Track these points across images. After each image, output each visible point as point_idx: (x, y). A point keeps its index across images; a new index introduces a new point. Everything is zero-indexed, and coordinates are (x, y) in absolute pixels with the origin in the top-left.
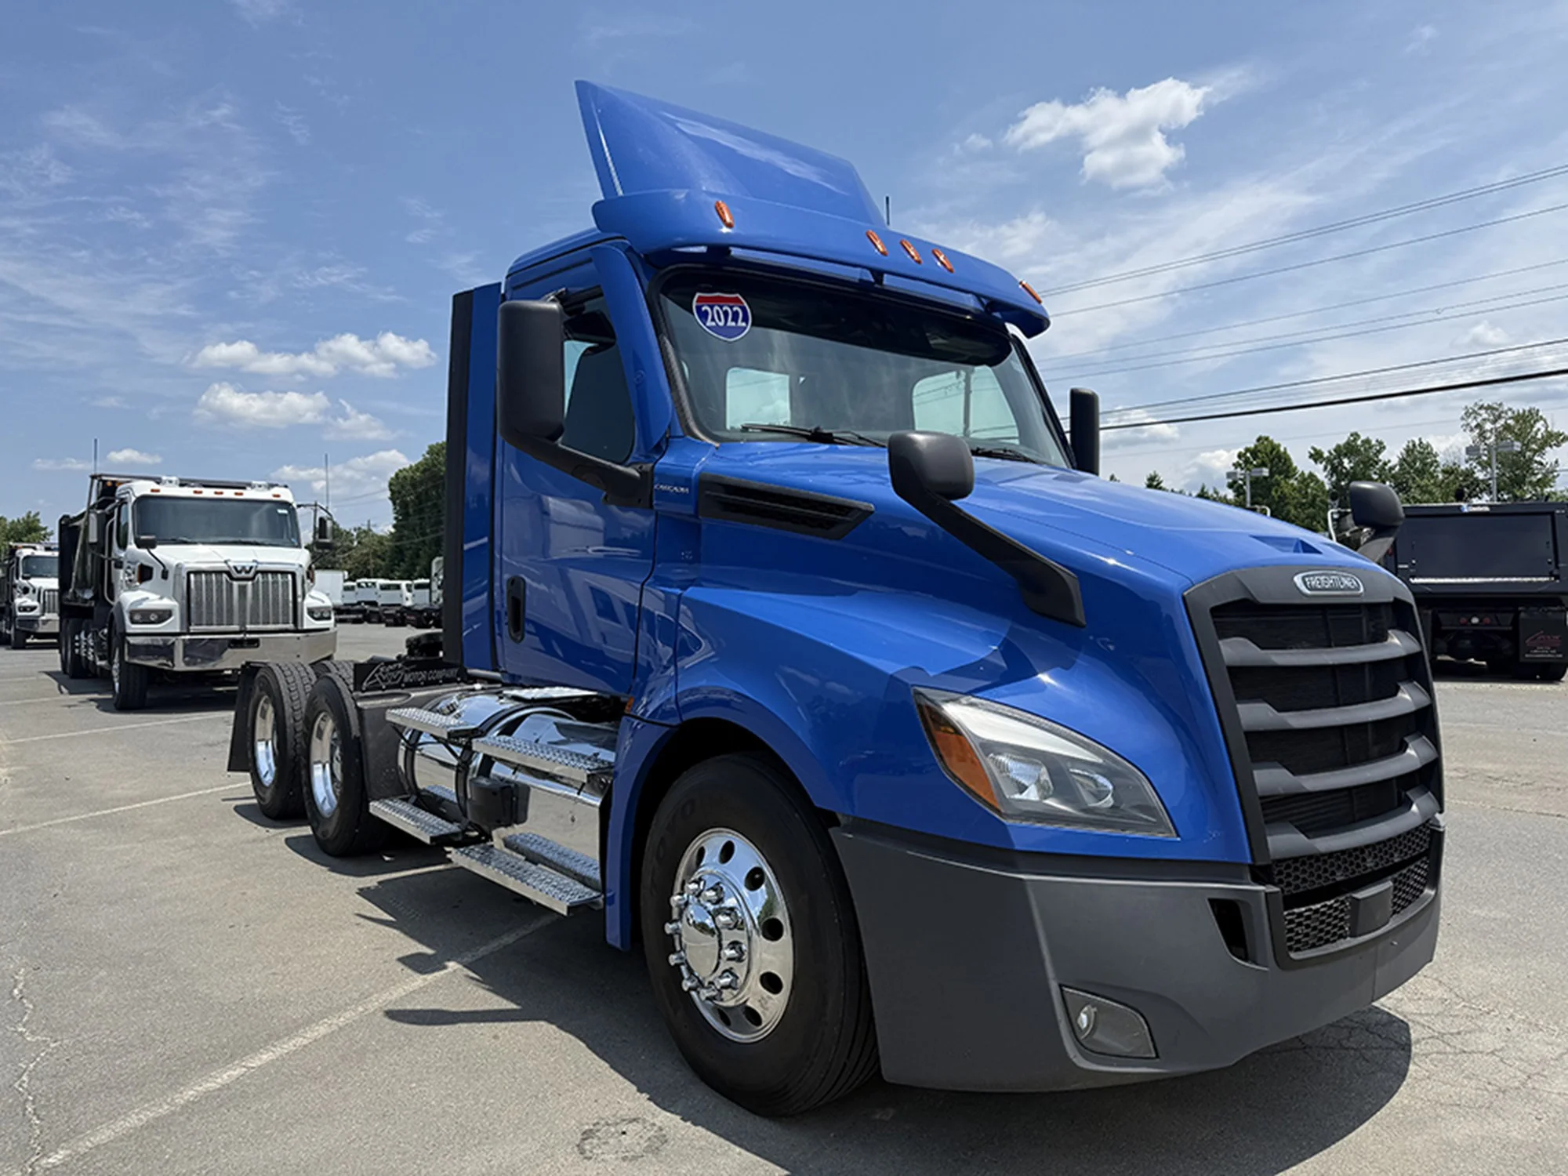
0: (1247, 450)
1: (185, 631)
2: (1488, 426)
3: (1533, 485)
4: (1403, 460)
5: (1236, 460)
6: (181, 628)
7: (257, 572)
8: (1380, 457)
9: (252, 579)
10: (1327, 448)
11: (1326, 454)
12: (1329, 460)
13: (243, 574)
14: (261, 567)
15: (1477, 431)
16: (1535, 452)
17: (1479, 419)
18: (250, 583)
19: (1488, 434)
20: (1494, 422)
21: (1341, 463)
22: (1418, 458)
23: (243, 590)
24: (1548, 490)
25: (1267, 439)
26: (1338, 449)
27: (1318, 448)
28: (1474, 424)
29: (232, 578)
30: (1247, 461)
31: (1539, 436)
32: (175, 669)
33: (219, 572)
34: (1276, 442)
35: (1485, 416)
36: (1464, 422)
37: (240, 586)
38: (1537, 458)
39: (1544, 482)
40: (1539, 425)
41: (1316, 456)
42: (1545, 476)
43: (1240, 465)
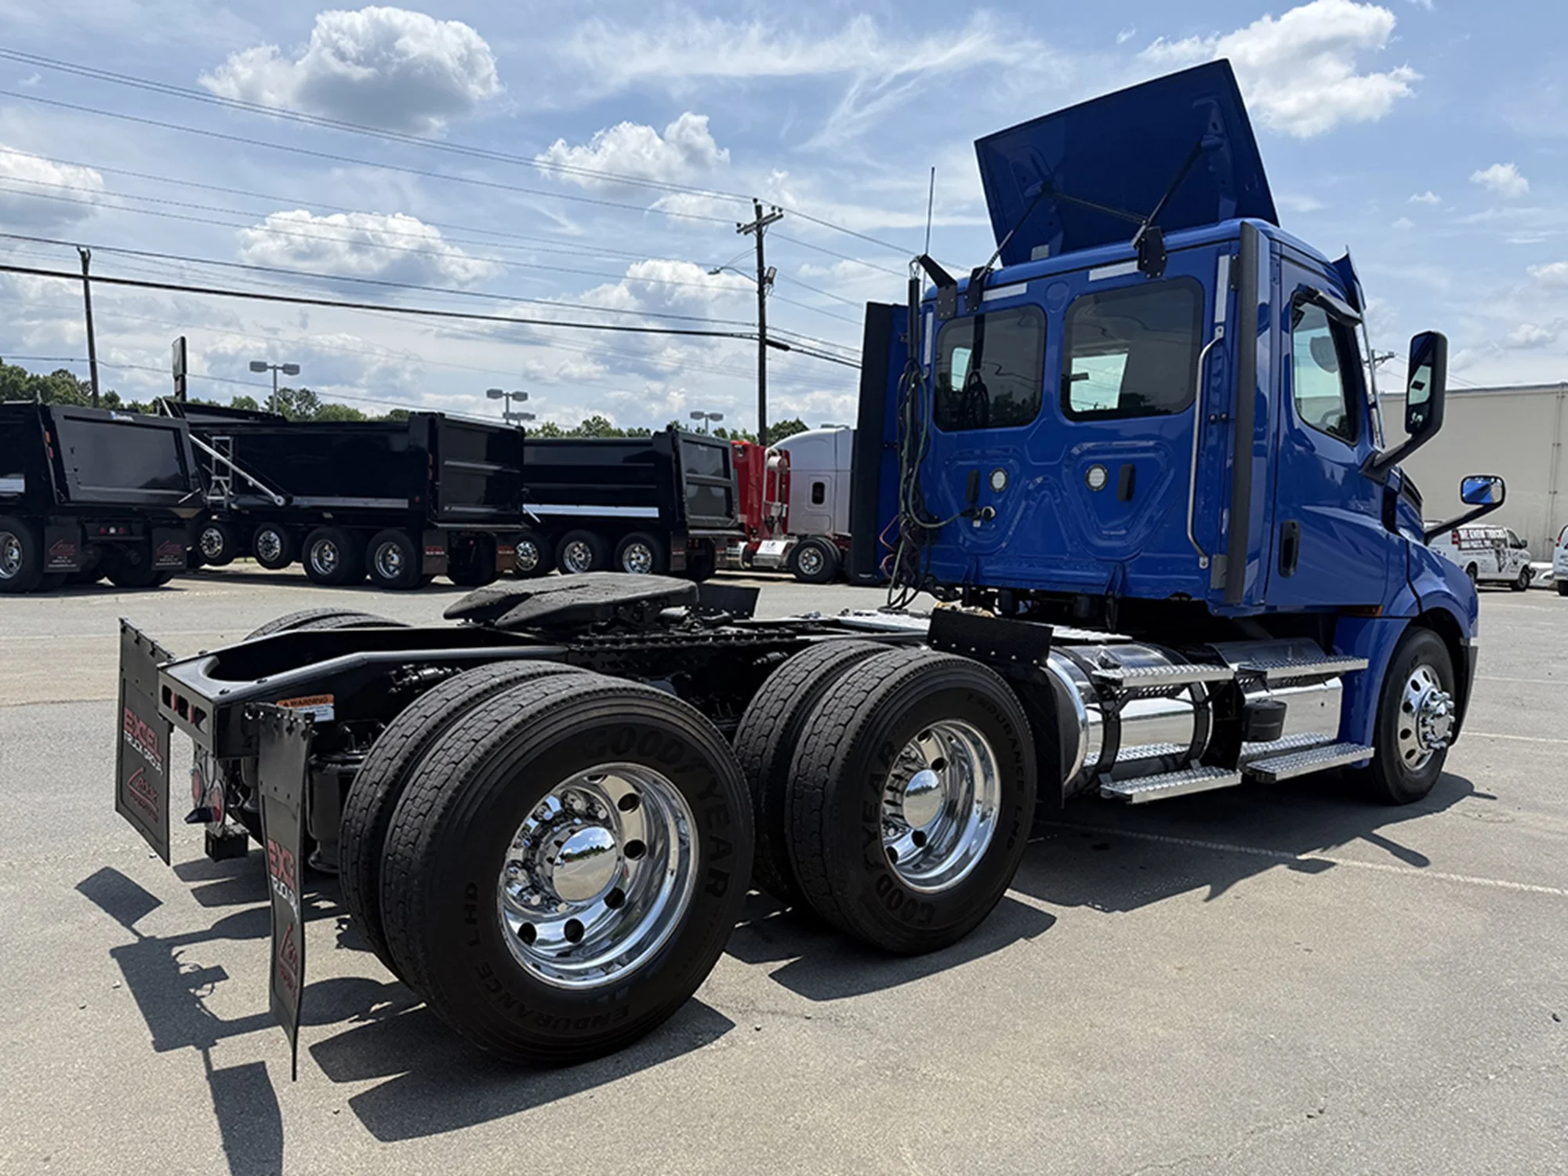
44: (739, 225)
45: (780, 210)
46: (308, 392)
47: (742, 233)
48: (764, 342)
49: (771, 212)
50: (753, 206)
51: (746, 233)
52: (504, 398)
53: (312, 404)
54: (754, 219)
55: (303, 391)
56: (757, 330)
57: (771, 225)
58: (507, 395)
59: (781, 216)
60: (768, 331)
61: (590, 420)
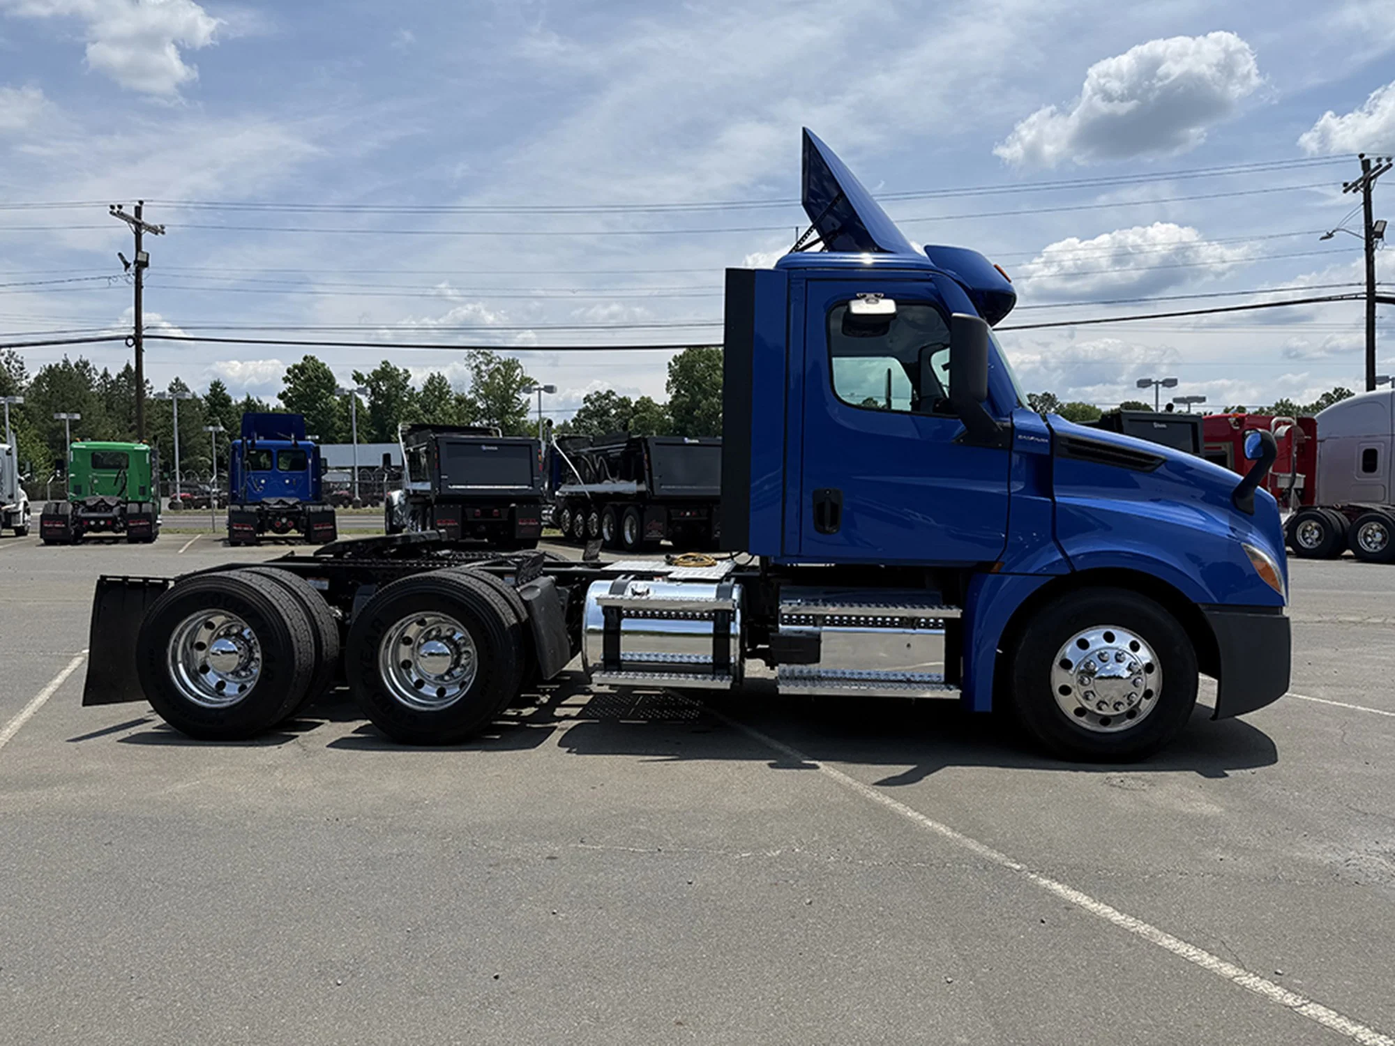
0: (296, 367)
2: (483, 367)
3: (514, 414)
4: (426, 388)
5: (286, 374)
8: (408, 383)
10: (366, 372)
11: (366, 378)
12: (369, 383)
15: (476, 370)
16: (515, 390)
17: (478, 361)
19: (484, 374)
20: (487, 365)
21: (378, 386)
22: (436, 386)
24: (522, 419)
25: (312, 358)
26: (375, 373)
27: (359, 371)
28: (474, 365)
30: (295, 376)
31: (518, 379)
34: (321, 361)
35: (481, 359)
36: (466, 362)
38: (516, 395)
39: (521, 413)
40: (518, 371)
41: (358, 378)
42: (522, 409)
43: (289, 380)
44: (1345, 185)
45: (1389, 159)
46: (1049, 395)
47: (1351, 191)
48: (1372, 299)
49: (1377, 164)
50: (1359, 164)
51: (1355, 191)
52: (1154, 386)
53: (1053, 405)
54: (1361, 174)
55: (1045, 394)
56: (1364, 289)
57: (1379, 177)
58: (1157, 383)
59: (1391, 165)
60: (1378, 289)
61: (1331, 392)
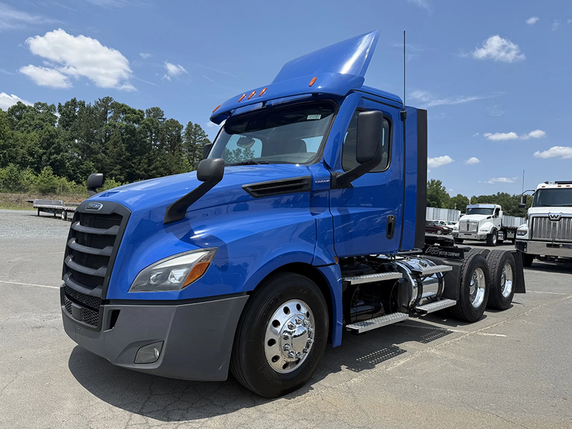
1: (530, 239)
6: (529, 238)
7: (561, 218)
9: (559, 220)
13: (554, 218)
14: (562, 216)
18: (558, 222)
23: (555, 225)
29: (550, 220)
32: (527, 253)
33: (545, 217)
37: (554, 223)
